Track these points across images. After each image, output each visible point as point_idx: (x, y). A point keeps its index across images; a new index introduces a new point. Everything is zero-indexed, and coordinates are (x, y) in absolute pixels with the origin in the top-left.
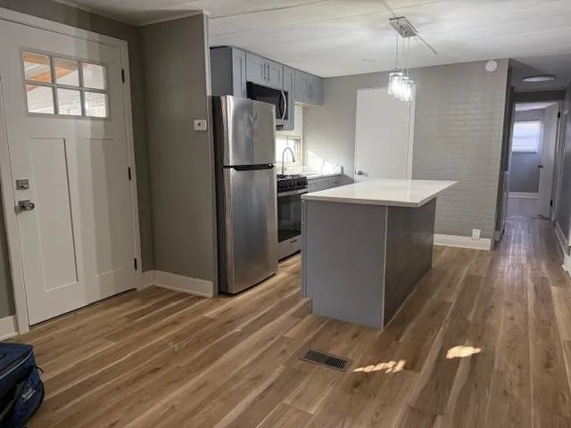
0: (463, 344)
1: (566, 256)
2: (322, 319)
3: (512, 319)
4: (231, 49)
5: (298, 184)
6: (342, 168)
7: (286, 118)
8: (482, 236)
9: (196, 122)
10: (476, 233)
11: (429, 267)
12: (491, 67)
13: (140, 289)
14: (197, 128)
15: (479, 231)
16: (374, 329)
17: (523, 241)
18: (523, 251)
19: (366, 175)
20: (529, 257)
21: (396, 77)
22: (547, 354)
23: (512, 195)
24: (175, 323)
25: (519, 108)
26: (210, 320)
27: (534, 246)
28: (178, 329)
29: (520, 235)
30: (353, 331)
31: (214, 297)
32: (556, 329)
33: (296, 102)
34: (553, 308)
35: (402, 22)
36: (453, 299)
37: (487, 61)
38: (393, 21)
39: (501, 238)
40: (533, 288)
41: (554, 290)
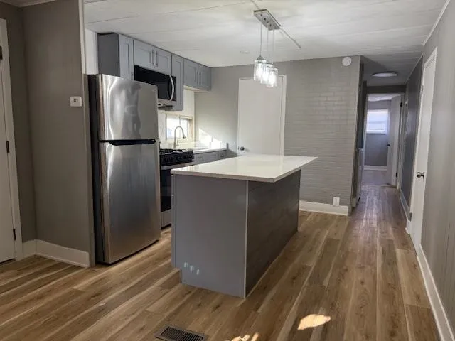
0: (317, 313)
1: (408, 221)
2: (189, 290)
3: (362, 283)
4: (118, 36)
5: (185, 158)
6: (228, 144)
7: (175, 99)
8: (341, 204)
9: (72, 99)
10: (336, 200)
11: (296, 230)
12: (347, 62)
13: (19, 259)
14: (73, 104)
15: (338, 199)
16: (237, 298)
17: (375, 206)
18: (375, 216)
19: (247, 150)
20: (379, 221)
21: (260, 64)
22: (393, 321)
23: (366, 168)
24: (40, 297)
25: (372, 98)
26: (78, 293)
27: (383, 212)
28: (41, 304)
29: (372, 201)
30: (215, 302)
31: (91, 266)
32: (400, 292)
33: (185, 86)
34: (397, 270)
35: (265, 14)
36: (312, 264)
37: (344, 57)
38: (256, 13)
39: (357, 204)
40: (381, 251)
41: (399, 252)
